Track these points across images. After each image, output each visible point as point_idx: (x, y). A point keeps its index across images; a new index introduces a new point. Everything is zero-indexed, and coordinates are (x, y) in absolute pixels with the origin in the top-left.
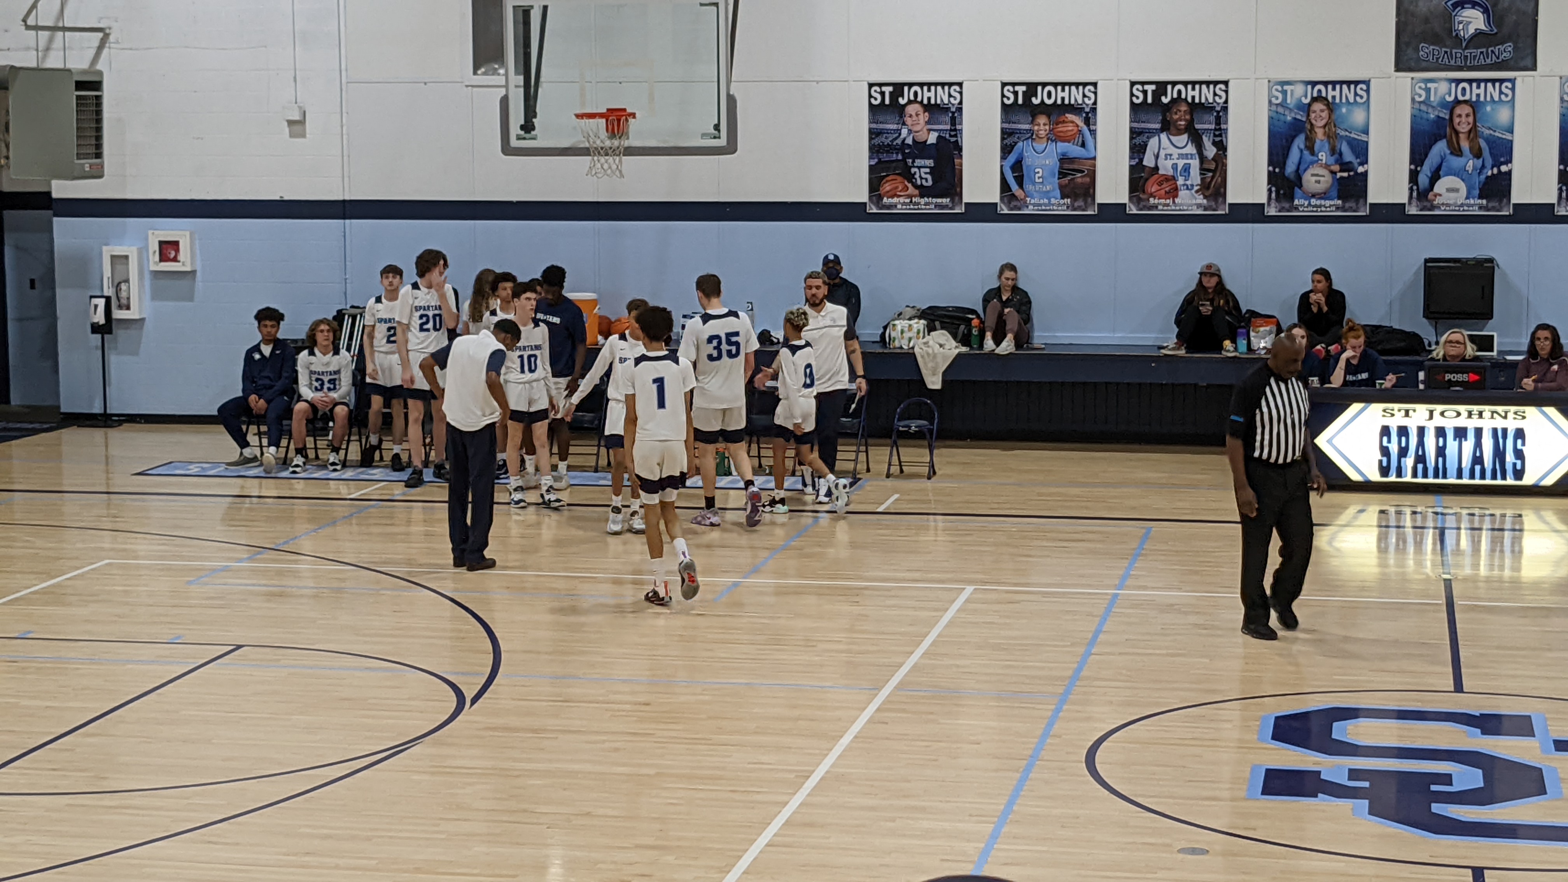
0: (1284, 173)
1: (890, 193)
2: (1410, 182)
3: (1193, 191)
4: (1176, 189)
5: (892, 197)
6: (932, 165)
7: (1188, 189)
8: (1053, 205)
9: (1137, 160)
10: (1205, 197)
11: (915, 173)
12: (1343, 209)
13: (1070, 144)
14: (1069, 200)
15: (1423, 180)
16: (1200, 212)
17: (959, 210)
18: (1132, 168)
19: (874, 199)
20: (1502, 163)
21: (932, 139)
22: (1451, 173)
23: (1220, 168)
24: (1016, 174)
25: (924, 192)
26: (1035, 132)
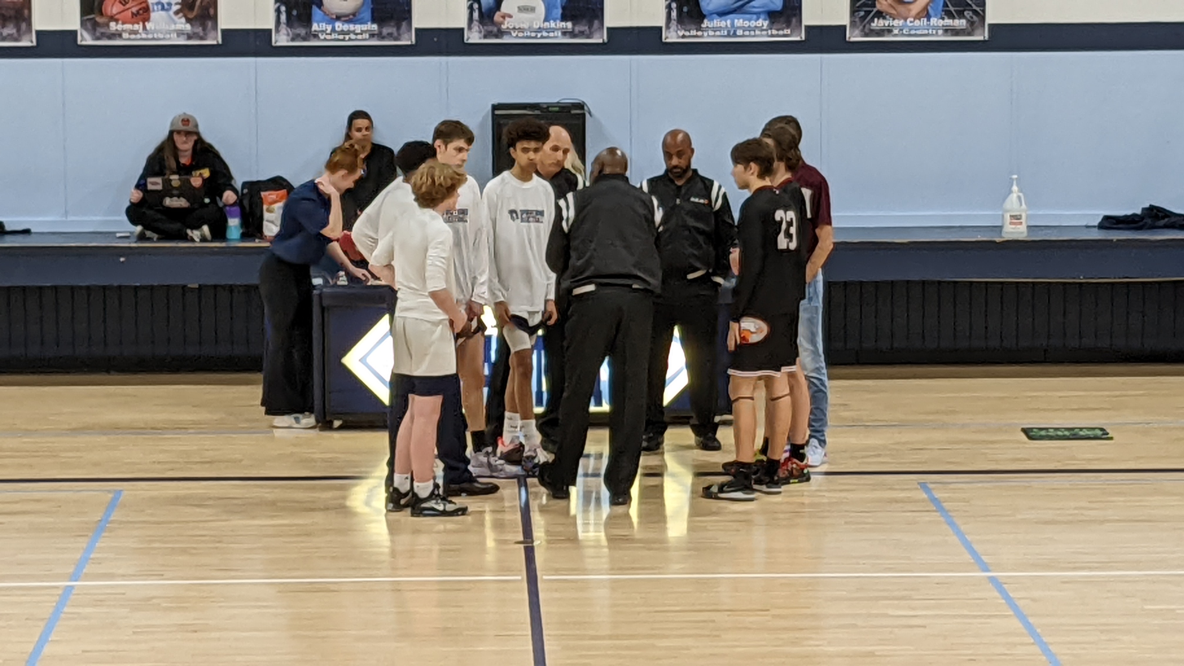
3: (171, 13)
4: (147, 10)
7: (163, 9)
10: (188, 20)
12: (380, 36)
16: (182, 42)
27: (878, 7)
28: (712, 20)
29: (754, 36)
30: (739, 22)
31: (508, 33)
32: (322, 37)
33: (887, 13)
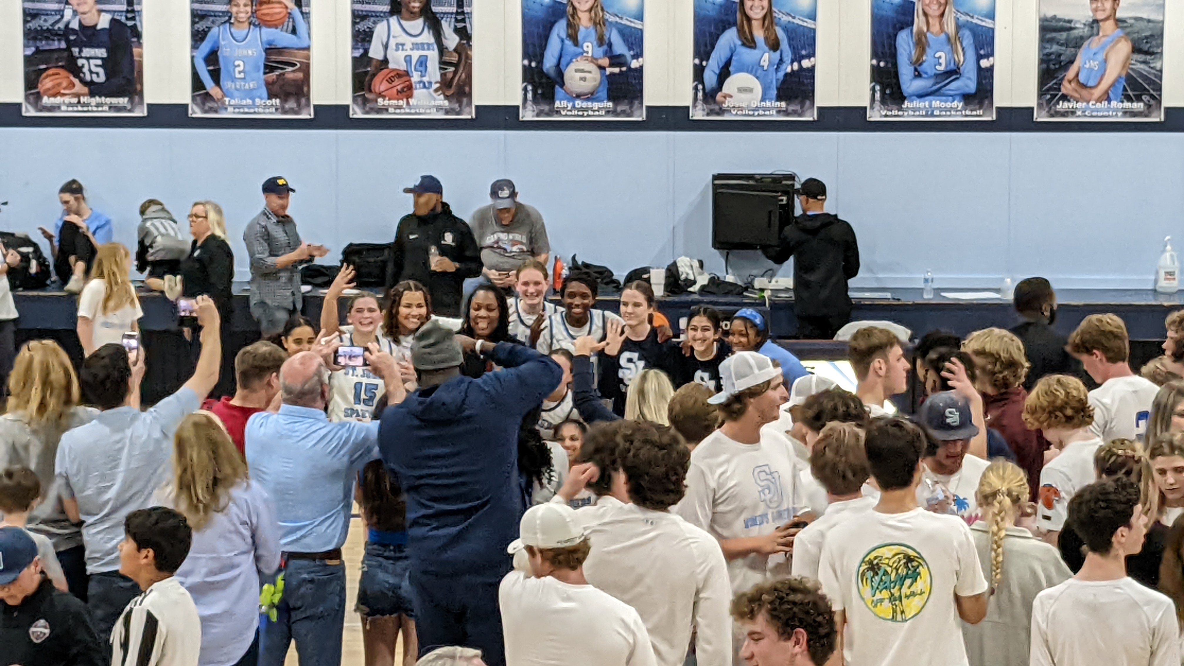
0: (542, 69)
1: (52, 91)
2: (694, 81)
3: (431, 90)
4: (410, 88)
5: (55, 95)
6: (105, 55)
7: (425, 87)
8: (258, 107)
9: (361, 51)
10: (447, 97)
11: (83, 65)
12: (615, 113)
13: (279, 30)
14: (278, 101)
15: (710, 77)
17: (141, 112)
18: (356, 61)
19: (31, 98)
20: (803, 57)
21: (104, 22)
22: (743, 68)
23: (463, 61)
24: (211, 68)
25: (94, 89)
26: (234, 15)
27: (1064, 91)
28: (912, 101)
29: (950, 116)
30: (936, 103)
32: (563, 113)
33: (1071, 97)
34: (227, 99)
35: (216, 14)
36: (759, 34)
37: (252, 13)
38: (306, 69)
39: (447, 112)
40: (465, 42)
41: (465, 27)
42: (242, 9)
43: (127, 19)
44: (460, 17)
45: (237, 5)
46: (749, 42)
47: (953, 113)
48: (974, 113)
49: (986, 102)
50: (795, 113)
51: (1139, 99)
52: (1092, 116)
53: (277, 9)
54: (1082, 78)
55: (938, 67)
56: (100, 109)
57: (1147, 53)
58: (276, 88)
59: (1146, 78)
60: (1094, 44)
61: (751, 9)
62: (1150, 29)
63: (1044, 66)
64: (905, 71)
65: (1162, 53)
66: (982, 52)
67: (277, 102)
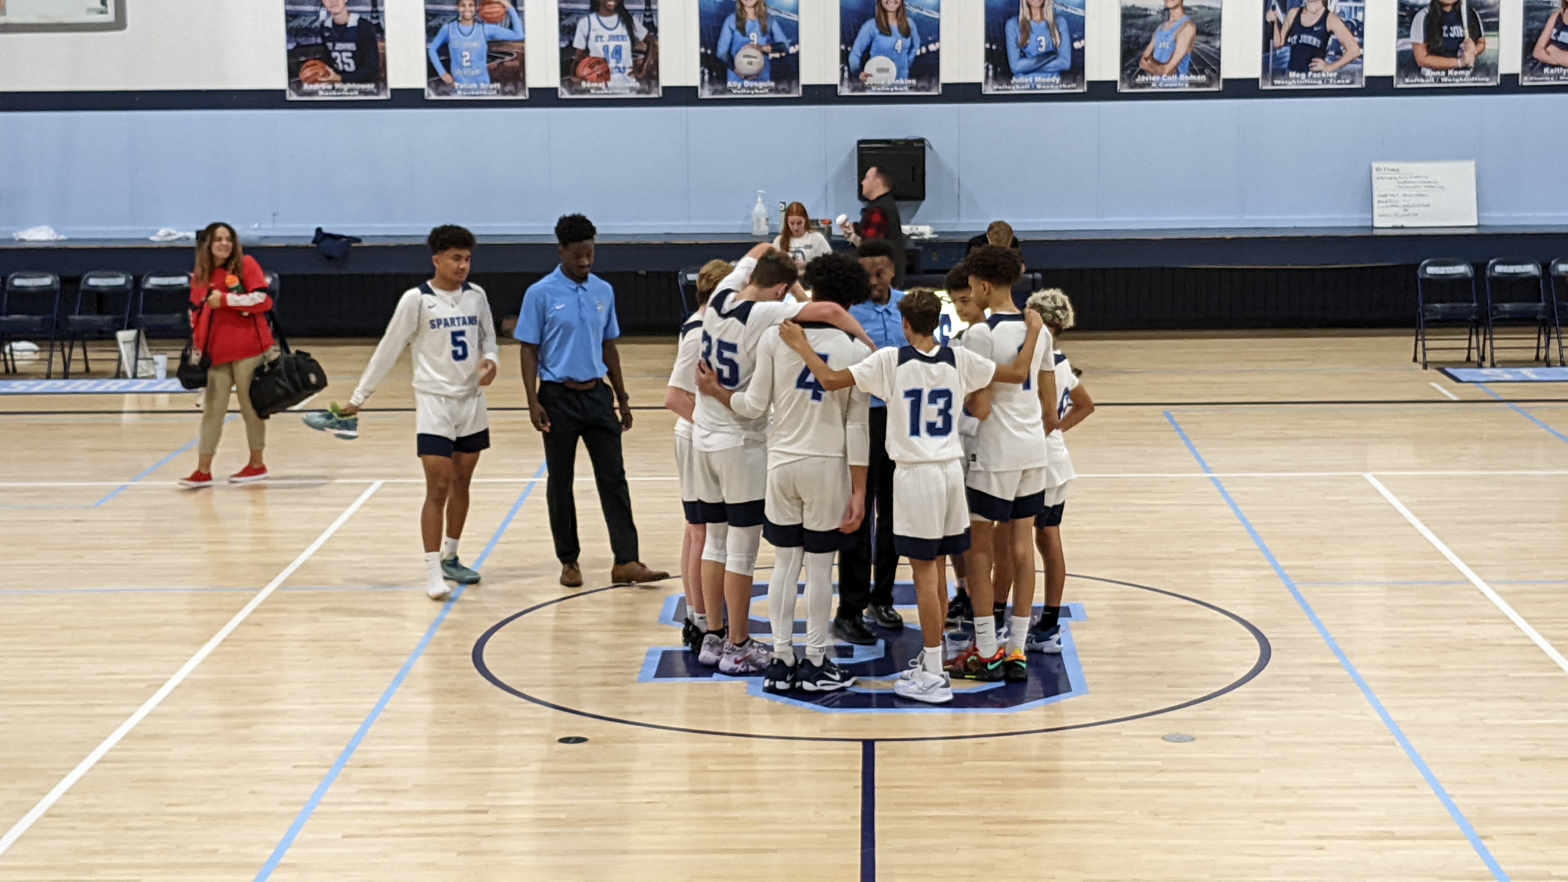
0: (716, 55)
1: (312, 79)
3: (626, 74)
4: (608, 72)
5: (313, 83)
6: (354, 49)
7: (620, 71)
8: (483, 90)
10: (638, 80)
11: (336, 58)
12: (776, 90)
13: (498, 26)
15: (854, 60)
16: (634, 95)
17: (385, 96)
18: (562, 50)
19: (294, 86)
20: (929, 42)
21: (353, 21)
22: (880, 52)
23: (651, 48)
24: (443, 58)
25: (346, 77)
26: (461, 14)
27: (1141, 66)
28: (1018, 78)
29: (1050, 89)
30: (1038, 78)
31: (869, 88)
32: (734, 91)
33: (1147, 71)
34: (456, 84)
35: (445, 13)
36: (893, 24)
37: (477, 11)
38: (521, 58)
39: (639, 92)
40: (652, 34)
41: (652, 22)
42: (468, 8)
43: (372, 18)
44: (648, 13)
45: (464, 5)
46: (886, 31)
47: (1052, 86)
48: (1069, 86)
49: (1079, 77)
50: (923, 89)
51: (1202, 72)
52: (1164, 87)
53: (497, 8)
54: (1156, 56)
55: (1040, 49)
56: (351, 93)
57: (1209, 34)
58: (497, 74)
59: (1208, 55)
60: (1166, 27)
61: (887, 3)
62: (1213, 15)
63: (1126, 46)
64: (1013, 52)
65: (1220, 35)
66: (1075, 36)
67: (498, 85)
